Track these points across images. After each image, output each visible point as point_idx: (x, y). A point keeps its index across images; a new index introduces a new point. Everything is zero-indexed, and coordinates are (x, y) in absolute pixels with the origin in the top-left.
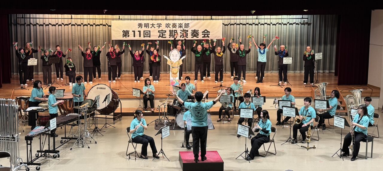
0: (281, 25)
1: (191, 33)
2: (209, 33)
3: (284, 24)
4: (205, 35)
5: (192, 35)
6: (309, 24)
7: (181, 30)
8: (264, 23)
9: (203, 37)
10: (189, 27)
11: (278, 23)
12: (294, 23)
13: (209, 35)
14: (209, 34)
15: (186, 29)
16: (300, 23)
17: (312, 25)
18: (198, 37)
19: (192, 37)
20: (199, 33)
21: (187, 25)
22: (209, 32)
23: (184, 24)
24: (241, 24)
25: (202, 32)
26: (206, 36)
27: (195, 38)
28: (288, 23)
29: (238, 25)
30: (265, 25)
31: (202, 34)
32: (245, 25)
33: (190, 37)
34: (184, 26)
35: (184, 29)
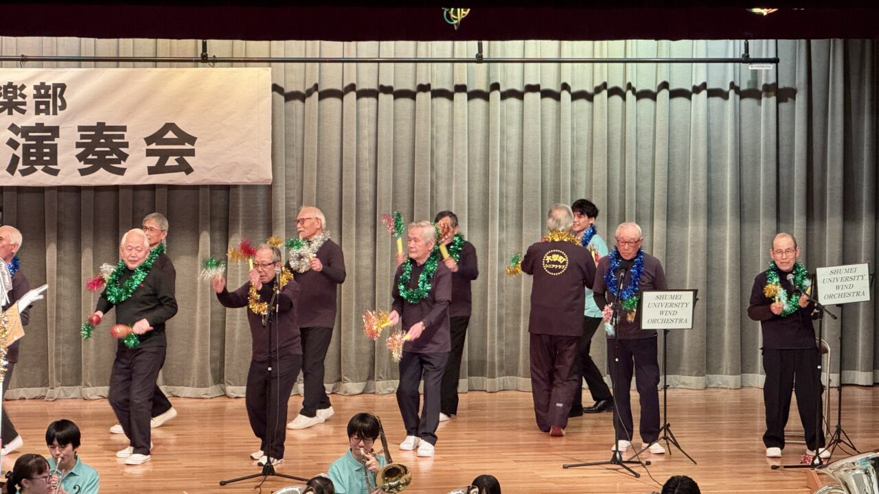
0: (624, 97)
1: (78, 145)
2: (187, 146)
3: (641, 95)
4: (164, 155)
5: (81, 157)
6: (783, 95)
7: (13, 128)
8: (519, 88)
9: (152, 171)
10: (63, 107)
11: (605, 85)
12: (697, 90)
13: (188, 159)
14: (191, 153)
15: (48, 120)
16: (732, 85)
17: (801, 98)
18: (121, 172)
19: (83, 172)
20: (126, 145)
21: (51, 97)
22: (192, 140)
23: (30, 91)
24: (387, 90)
25: (149, 140)
26: (172, 161)
27: (103, 177)
28: (665, 85)
29: (364, 100)
30: (529, 97)
31: (150, 153)
32: (411, 95)
33: (69, 171)
34: (31, 102)
35: (30, 119)
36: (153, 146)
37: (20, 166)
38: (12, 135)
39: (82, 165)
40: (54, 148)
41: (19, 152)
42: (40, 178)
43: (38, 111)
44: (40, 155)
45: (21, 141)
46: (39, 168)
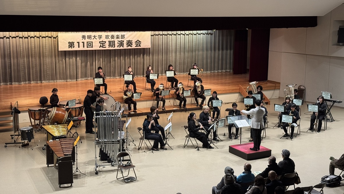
0: (192, 35)
1: (126, 43)
2: (140, 43)
3: (194, 34)
5: (127, 45)
6: (211, 34)
7: (118, 41)
8: (180, 34)
9: (136, 46)
10: (124, 38)
11: (190, 33)
12: (201, 34)
13: (140, 45)
15: (122, 40)
16: (205, 33)
17: (213, 35)
18: (132, 47)
20: (132, 43)
21: (123, 37)
23: (120, 36)
24: (164, 34)
25: (135, 42)
26: (138, 45)
27: (129, 47)
28: (197, 33)
29: (161, 36)
30: (181, 35)
32: (167, 35)
33: (125, 47)
34: (120, 37)
35: (120, 40)
36: (136, 43)
37: (119, 46)
38: (118, 42)
39: (127, 46)
40: (123, 43)
41: (119, 44)
42: (121, 48)
43: (121, 39)
44: (121, 44)
45: (119, 43)
46: (121, 46)
